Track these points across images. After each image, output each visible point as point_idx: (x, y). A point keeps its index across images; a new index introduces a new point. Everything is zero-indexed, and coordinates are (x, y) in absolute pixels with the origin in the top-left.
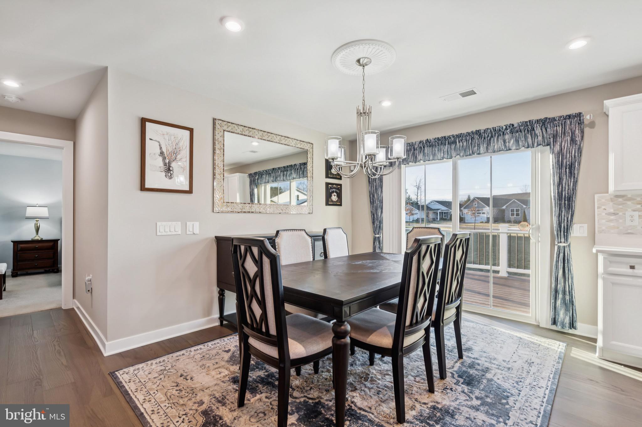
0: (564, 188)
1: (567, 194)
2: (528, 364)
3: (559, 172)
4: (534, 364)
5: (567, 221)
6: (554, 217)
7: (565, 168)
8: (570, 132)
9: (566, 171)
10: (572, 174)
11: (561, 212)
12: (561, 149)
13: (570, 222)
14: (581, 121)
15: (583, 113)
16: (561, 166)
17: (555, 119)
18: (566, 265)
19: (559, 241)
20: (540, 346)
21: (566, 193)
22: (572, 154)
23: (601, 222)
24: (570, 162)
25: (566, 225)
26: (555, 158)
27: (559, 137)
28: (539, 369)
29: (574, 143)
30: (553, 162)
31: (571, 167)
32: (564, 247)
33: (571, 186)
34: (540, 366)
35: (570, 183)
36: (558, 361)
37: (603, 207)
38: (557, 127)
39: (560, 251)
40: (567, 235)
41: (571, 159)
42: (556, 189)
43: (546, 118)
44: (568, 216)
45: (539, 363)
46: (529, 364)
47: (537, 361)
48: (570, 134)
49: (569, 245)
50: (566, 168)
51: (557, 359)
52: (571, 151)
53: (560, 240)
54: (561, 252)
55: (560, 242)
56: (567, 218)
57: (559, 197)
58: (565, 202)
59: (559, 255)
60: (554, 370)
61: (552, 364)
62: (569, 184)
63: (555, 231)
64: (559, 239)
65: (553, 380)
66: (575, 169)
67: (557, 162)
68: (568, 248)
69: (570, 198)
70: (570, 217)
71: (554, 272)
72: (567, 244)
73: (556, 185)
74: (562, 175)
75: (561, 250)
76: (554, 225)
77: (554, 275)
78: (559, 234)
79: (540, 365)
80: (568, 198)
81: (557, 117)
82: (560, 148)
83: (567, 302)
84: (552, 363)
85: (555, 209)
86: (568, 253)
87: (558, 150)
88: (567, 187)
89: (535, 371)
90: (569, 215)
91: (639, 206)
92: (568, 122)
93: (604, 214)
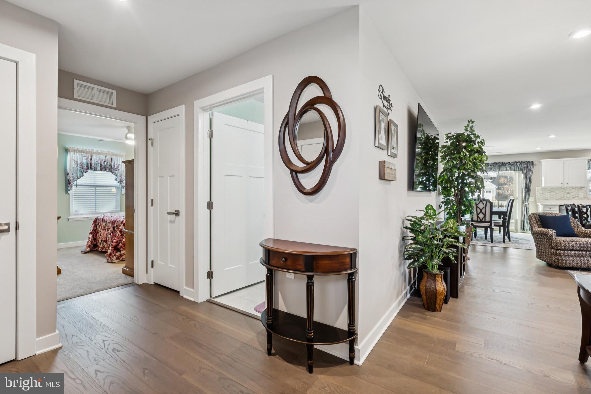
0: (527, 185)
3: (526, 180)
6: (523, 194)
7: (528, 178)
8: (530, 167)
9: (528, 180)
10: (530, 180)
11: (526, 192)
14: (533, 164)
15: (533, 161)
16: (526, 178)
17: (525, 162)
21: (528, 187)
22: (530, 174)
23: (538, 196)
25: (528, 197)
27: (526, 168)
29: (531, 171)
30: (524, 176)
31: (530, 178)
33: (530, 185)
35: (529, 183)
37: (539, 191)
38: (525, 165)
40: (528, 200)
41: (530, 176)
43: (522, 161)
49: (528, 203)
54: (526, 206)
56: (528, 195)
57: (526, 188)
58: (528, 190)
76: (524, 197)
78: (525, 200)
82: (526, 172)
85: (524, 192)
91: (549, 191)
92: (529, 164)
93: (539, 194)
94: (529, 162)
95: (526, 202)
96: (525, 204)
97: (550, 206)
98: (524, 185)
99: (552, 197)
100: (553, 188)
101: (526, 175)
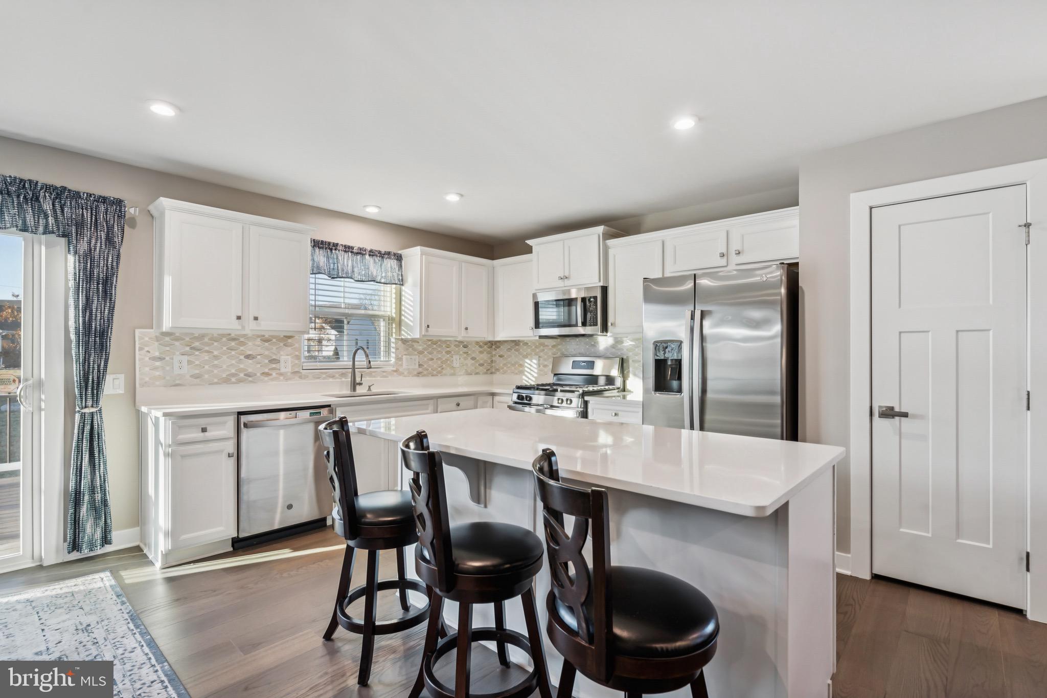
0: (94, 316)
1: (98, 327)
2: (84, 633)
3: (86, 288)
4: (92, 626)
5: (99, 371)
6: (74, 364)
7: (97, 282)
8: (105, 225)
9: (98, 289)
10: (107, 294)
11: (87, 355)
12: (91, 250)
13: (103, 372)
14: (122, 213)
15: (126, 202)
16: (90, 278)
17: (80, 196)
18: (95, 443)
19: (84, 404)
20: (76, 596)
21: (98, 325)
22: (107, 262)
23: (143, 371)
24: (105, 275)
25: (96, 377)
26: (79, 262)
27: (87, 227)
28: (105, 628)
29: (111, 245)
30: (75, 268)
31: (106, 282)
32: (92, 414)
33: (106, 314)
34: (103, 623)
35: (105, 308)
36: (120, 600)
37: (147, 349)
38: (83, 209)
39: (84, 422)
40: (97, 394)
41: (106, 270)
42: (81, 315)
43: (64, 188)
44: (99, 362)
45: (99, 620)
46: (85, 631)
47: (92, 619)
48: (106, 229)
49: (100, 410)
50: (98, 284)
51: (117, 600)
52: (106, 257)
53: (86, 403)
54: (87, 424)
55: (86, 407)
56: (99, 366)
57: (85, 331)
58: (95, 340)
59: (83, 430)
60: (126, 616)
61: (116, 610)
62: (103, 309)
63: (76, 389)
64: (84, 402)
65: (139, 630)
66: (112, 287)
67: (83, 270)
68: (99, 416)
69: (103, 332)
70: (102, 364)
71: (74, 460)
72: (97, 409)
73: (80, 309)
74: (91, 294)
75: (86, 421)
76: (75, 377)
77: (74, 464)
78: (84, 393)
79: (102, 621)
80: (100, 332)
81: (84, 193)
82: (88, 247)
83: (99, 505)
84: (116, 608)
85: (77, 351)
86: (98, 424)
87: (85, 249)
88: (99, 315)
89: (104, 635)
90: (101, 361)
91: (188, 349)
92: (102, 208)
93: (147, 359)
94: (104, 200)
95: (90, 403)
96: (83, 416)
97: (203, 422)
98: (77, 317)
99: (197, 372)
100: (201, 337)
101: (87, 259)
